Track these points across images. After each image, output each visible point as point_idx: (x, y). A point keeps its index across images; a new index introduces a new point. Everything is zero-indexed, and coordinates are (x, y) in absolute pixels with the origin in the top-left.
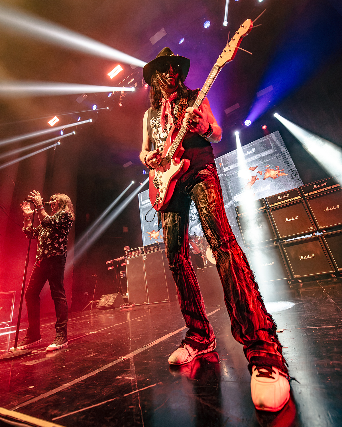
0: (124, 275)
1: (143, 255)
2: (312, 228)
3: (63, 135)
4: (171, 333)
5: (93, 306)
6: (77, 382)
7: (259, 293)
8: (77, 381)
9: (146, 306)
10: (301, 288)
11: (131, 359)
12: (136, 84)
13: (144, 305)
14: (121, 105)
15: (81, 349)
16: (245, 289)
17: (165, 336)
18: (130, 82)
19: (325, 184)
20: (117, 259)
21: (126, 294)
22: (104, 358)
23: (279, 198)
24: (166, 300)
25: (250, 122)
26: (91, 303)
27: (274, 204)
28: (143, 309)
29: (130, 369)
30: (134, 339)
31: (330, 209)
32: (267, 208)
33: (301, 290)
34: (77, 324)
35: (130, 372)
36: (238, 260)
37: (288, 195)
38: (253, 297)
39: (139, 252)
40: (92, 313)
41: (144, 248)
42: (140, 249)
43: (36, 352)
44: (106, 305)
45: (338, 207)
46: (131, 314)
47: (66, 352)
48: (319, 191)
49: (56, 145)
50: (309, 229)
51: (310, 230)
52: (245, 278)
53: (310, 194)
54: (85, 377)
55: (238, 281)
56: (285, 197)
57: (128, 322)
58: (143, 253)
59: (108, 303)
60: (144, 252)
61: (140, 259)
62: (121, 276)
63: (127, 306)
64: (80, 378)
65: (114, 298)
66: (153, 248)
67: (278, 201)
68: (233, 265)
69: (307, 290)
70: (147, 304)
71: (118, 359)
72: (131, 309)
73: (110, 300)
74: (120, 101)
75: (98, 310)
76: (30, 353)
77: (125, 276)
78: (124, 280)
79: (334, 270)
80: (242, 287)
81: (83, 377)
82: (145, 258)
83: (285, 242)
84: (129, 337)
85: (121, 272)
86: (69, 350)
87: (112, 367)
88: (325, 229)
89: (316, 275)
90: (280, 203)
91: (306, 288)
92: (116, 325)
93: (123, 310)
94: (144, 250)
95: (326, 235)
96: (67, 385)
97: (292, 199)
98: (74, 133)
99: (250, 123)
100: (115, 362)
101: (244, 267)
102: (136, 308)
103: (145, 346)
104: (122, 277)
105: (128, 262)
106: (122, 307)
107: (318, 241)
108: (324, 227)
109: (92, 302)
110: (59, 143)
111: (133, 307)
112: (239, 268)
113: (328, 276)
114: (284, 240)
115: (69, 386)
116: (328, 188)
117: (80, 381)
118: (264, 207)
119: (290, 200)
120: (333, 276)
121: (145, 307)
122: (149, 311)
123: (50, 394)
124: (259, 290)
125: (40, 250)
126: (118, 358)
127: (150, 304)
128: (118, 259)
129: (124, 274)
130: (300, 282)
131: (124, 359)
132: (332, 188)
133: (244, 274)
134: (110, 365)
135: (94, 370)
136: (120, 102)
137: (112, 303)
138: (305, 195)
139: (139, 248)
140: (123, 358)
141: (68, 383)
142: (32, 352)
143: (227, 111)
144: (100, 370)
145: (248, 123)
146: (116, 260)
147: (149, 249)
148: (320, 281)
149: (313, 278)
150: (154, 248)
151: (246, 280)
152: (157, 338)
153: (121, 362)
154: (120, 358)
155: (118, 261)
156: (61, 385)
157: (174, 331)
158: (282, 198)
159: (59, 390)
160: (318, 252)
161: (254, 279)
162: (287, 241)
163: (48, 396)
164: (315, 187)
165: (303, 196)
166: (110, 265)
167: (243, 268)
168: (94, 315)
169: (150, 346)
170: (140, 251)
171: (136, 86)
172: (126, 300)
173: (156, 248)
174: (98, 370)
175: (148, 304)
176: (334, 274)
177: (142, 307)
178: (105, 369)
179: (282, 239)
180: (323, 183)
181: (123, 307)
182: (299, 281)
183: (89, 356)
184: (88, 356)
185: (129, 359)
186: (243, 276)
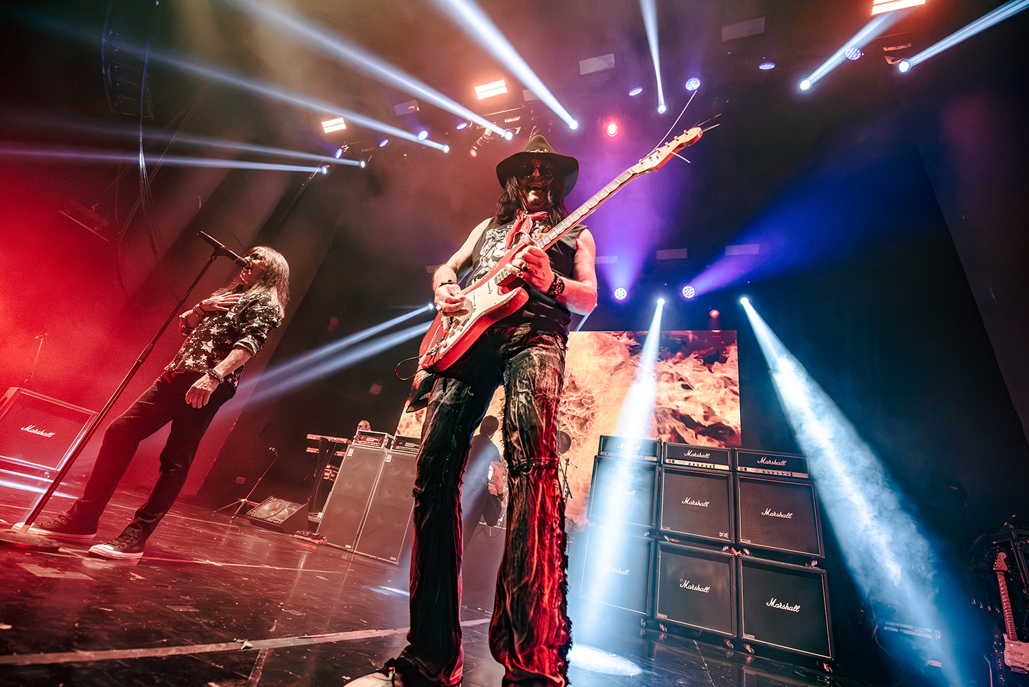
0: (333, 475)
1: (386, 450)
2: (726, 535)
3: (341, 157)
4: (374, 631)
5: (241, 509)
6: (115, 657)
7: (565, 576)
8: (116, 654)
9: (347, 554)
10: (660, 641)
11: (261, 655)
12: (518, 129)
13: (345, 551)
14: (474, 153)
15: (167, 587)
16: (546, 564)
17: (358, 632)
18: (509, 120)
19: (783, 463)
20: (332, 438)
21: (320, 513)
22: (206, 627)
23: (689, 454)
24: (391, 558)
25: (694, 292)
26: (242, 502)
27: (675, 461)
28: (339, 558)
29: (249, 676)
30: (290, 612)
31: (774, 514)
32: (659, 462)
33: (658, 647)
34: (190, 533)
35: (244, 682)
36: (550, 509)
37: (707, 455)
38: (554, 582)
39: (382, 442)
40: (232, 522)
41: (394, 438)
42: (386, 437)
43: (68, 554)
44: (267, 520)
45: (789, 515)
46: (308, 558)
47: (132, 579)
48: (766, 471)
49: (317, 170)
50: (721, 534)
51: (722, 537)
52: (551, 543)
53: (749, 470)
54: (139, 653)
55: (538, 547)
56: (700, 456)
57: (296, 572)
58: (388, 446)
59: (274, 518)
60: (392, 446)
61: (378, 456)
62: (326, 474)
63: (309, 539)
64: (128, 651)
65: (290, 511)
66: (413, 445)
67: (684, 458)
68: (539, 513)
69: (670, 650)
70: (349, 552)
71: (234, 642)
72: (314, 548)
73: (282, 513)
74: (477, 145)
75: (246, 522)
76: (55, 550)
77: (331, 478)
78: (328, 485)
79: (736, 632)
80: (542, 559)
81: (134, 651)
82: (389, 459)
83: (666, 540)
84: (281, 604)
85: (328, 467)
86: (140, 578)
87: (211, 655)
88: (748, 547)
89: (697, 630)
90: (687, 463)
91: (669, 647)
92: (268, 567)
93: (300, 543)
94: (393, 442)
95: (746, 559)
96: (89, 657)
97: (712, 465)
98: (363, 164)
99: (693, 295)
100: (223, 647)
101: (556, 522)
102: (323, 549)
103: (306, 636)
104: (327, 476)
105: (350, 452)
106: (298, 537)
107: (728, 565)
108: (748, 542)
109: (243, 500)
110: (325, 170)
111: (320, 545)
112: (548, 523)
113: (720, 639)
114: (666, 537)
115: (90, 659)
116: (785, 474)
117: (123, 660)
118: (655, 459)
119: (709, 465)
120: (728, 643)
121: (345, 557)
122: (348, 566)
123: (36, 661)
124: (566, 571)
125: (184, 353)
126: (235, 639)
127: (355, 554)
128: (335, 439)
129: (333, 473)
130: (663, 630)
131: (247, 647)
132: (792, 477)
133: (552, 537)
134: (210, 648)
135: (168, 645)
136: (475, 148)
137: (282, 521)
138: (739, 469)
139: (387, 434)
140: (247, 644)
141: (94, 652)
142: (61, 550)
143: (662, 255)
144: (181, 651)
145: (689, 292)
146: (329, 439)
147: (403, 445)
148: (700, 643)
149: (688, 633)
150: (415, 447)
151: (551, 548)
152: (339, 630)
153: (235, 652)
154: (240, 641)
155: (333, 443)
156: (74, 650)
157: (381, 629)
158: (695, 455)
159: (62, 660)
160: (720, 587)
161: (565, 550)
162: (670, 541)
163: (28, 662)
164: (762, 461)
165: (733, 470)
166: (313, 444)
167: (554, 524)
168: (232, 529)
169: (316, 641)
170: (386, 440)
171: (517, 133)
172: (313, 526)
173: (418, 448)
174: (177, 650)
175: (353, 553)
176: (732, 641)
177: (338, 552)
178: (194, 654)
179: (663, 534)
180: (779, 460)
181: (301, 537)
182: (662, 627)
183: (176, 609)
184: (173, 609)
185: (257, 652)
186: (550, 540)
